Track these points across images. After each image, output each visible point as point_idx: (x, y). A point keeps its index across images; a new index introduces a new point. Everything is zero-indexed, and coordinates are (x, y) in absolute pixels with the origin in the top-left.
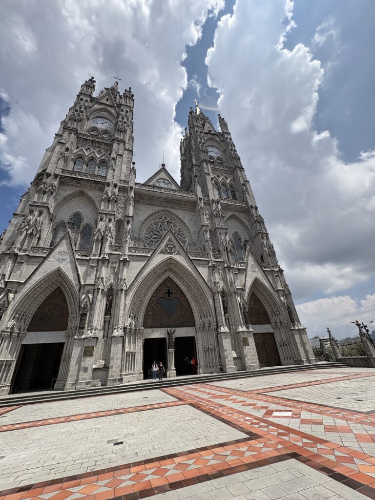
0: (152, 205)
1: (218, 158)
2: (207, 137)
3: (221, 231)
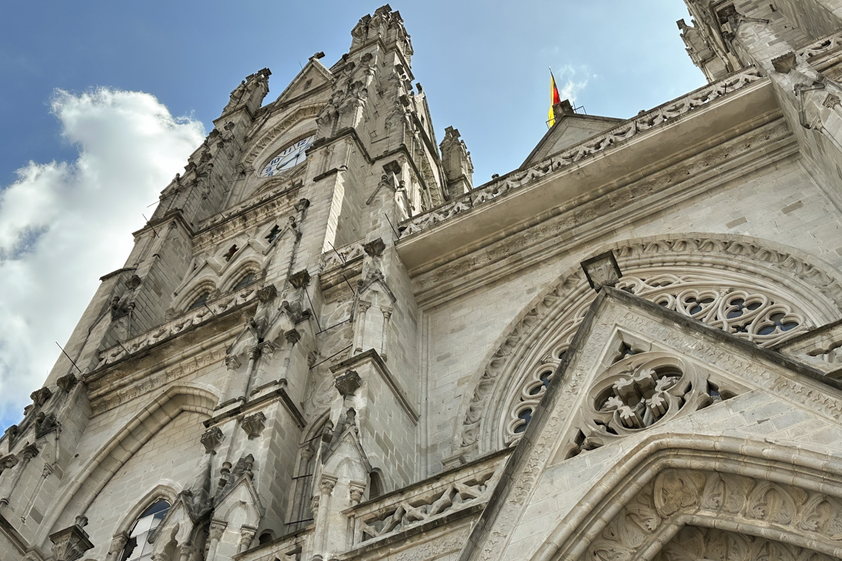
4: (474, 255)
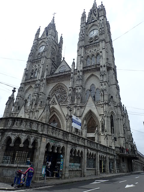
0: (54, 83)
1: (96, 37)
2: (90, 25)
3: (78, 88)
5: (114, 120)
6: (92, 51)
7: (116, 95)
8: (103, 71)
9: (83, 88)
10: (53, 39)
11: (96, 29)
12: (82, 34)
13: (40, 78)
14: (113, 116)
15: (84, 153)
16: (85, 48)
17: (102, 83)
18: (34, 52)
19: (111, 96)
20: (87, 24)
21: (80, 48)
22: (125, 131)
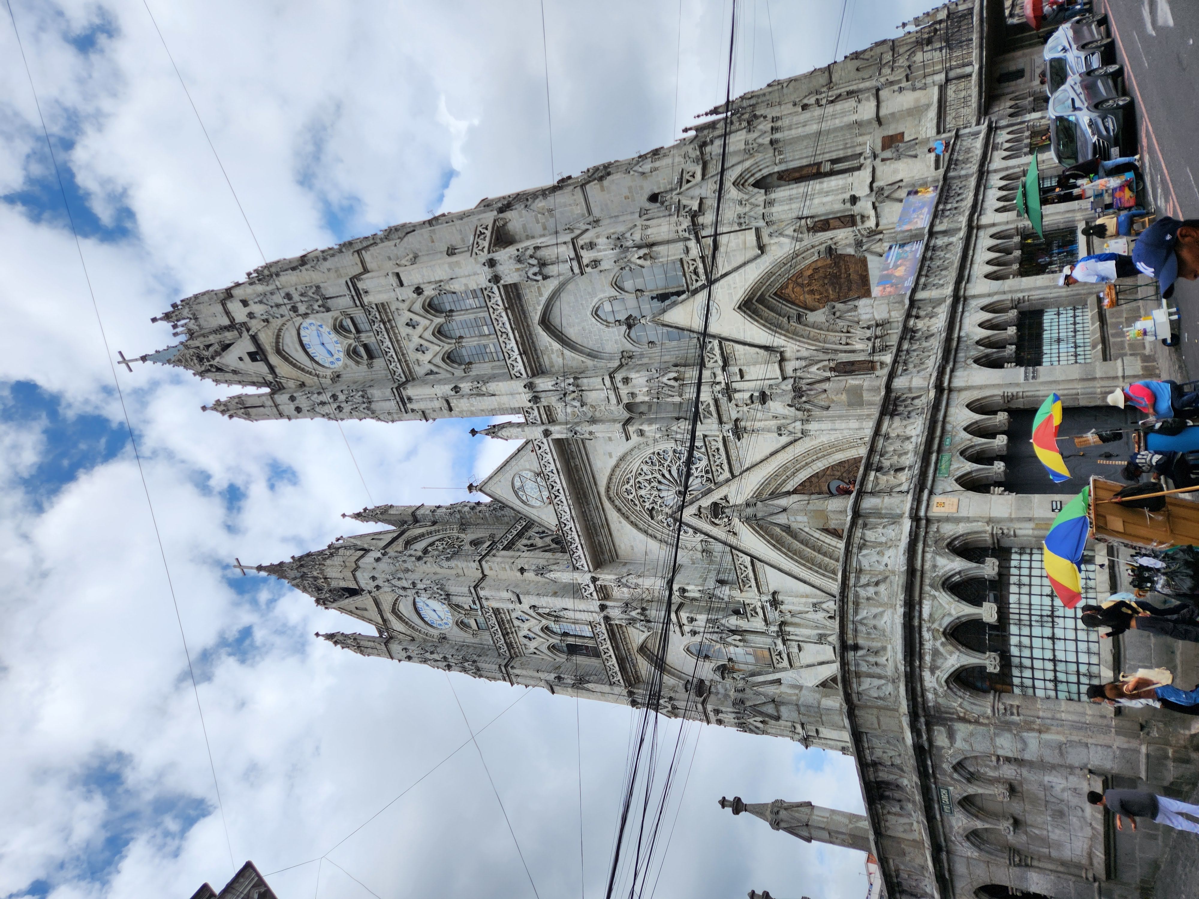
0: (608, 525)
1: (339, 329)
2: (283, 369)
3: (624, 391)
4: (597, 542)
5: (783, 167)
6: (416, 341)
7: (643, 173)
8: (519, 266)
9: (621, 366)
10: (378, 560)
11: (299, 334)
12: (331, 408)
13: (595, 605)
14: (758, 176)
15: (995, 298)
16: (407, 381)
17: (585, 261)
18: (453, 651)
19: (648, 205)
20: (277, 388)
21: (409, 406)
22: (840, 95)
